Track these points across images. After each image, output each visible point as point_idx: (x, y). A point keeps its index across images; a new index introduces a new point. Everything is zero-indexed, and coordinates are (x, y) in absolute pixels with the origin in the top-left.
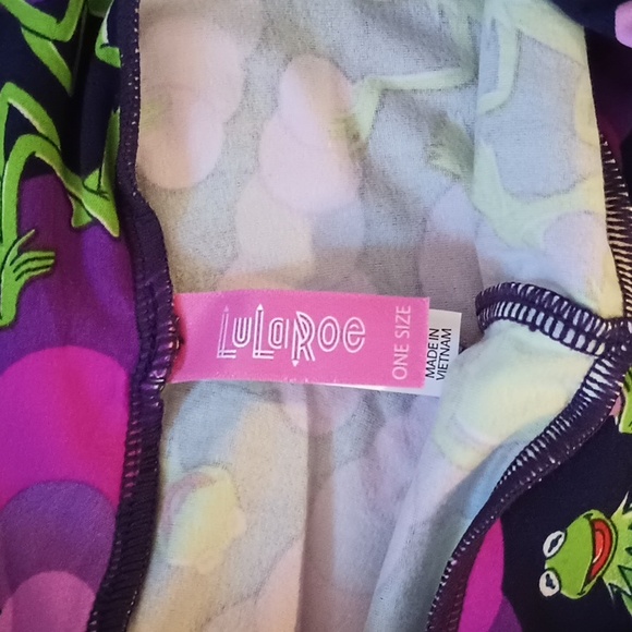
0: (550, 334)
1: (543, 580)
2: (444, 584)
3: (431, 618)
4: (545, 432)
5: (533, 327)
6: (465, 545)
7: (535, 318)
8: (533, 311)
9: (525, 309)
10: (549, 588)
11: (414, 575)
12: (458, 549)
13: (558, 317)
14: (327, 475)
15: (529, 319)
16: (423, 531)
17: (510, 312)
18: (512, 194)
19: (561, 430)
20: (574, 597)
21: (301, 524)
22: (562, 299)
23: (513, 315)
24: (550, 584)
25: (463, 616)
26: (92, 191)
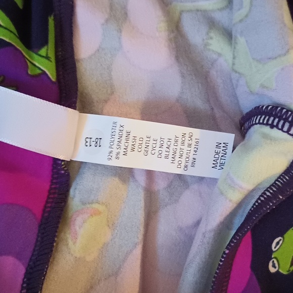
0: (282, 129)
1: (271, 264)
2: (221, 263)
3: (213, 282)
4: (275, 183)
5: (272, 126)
6: (233, 242)
7: (273, 121)
8: (272, 118)
9: (267, 117)
10: (273, 268)
11: (204, 260)
12: (229, 244)
13: (286, 120)
14: (156, 212)
15: (270, 122)
16: (210, 236)
17: (259, 120)
18: (257, 61)
19: (284, 181)
20: (285, 273)
21: (141, 237)
22: (287, 111)
23: (261, 121)
24: (274, 266)
25: (230, 282)
26: (43, 57)
